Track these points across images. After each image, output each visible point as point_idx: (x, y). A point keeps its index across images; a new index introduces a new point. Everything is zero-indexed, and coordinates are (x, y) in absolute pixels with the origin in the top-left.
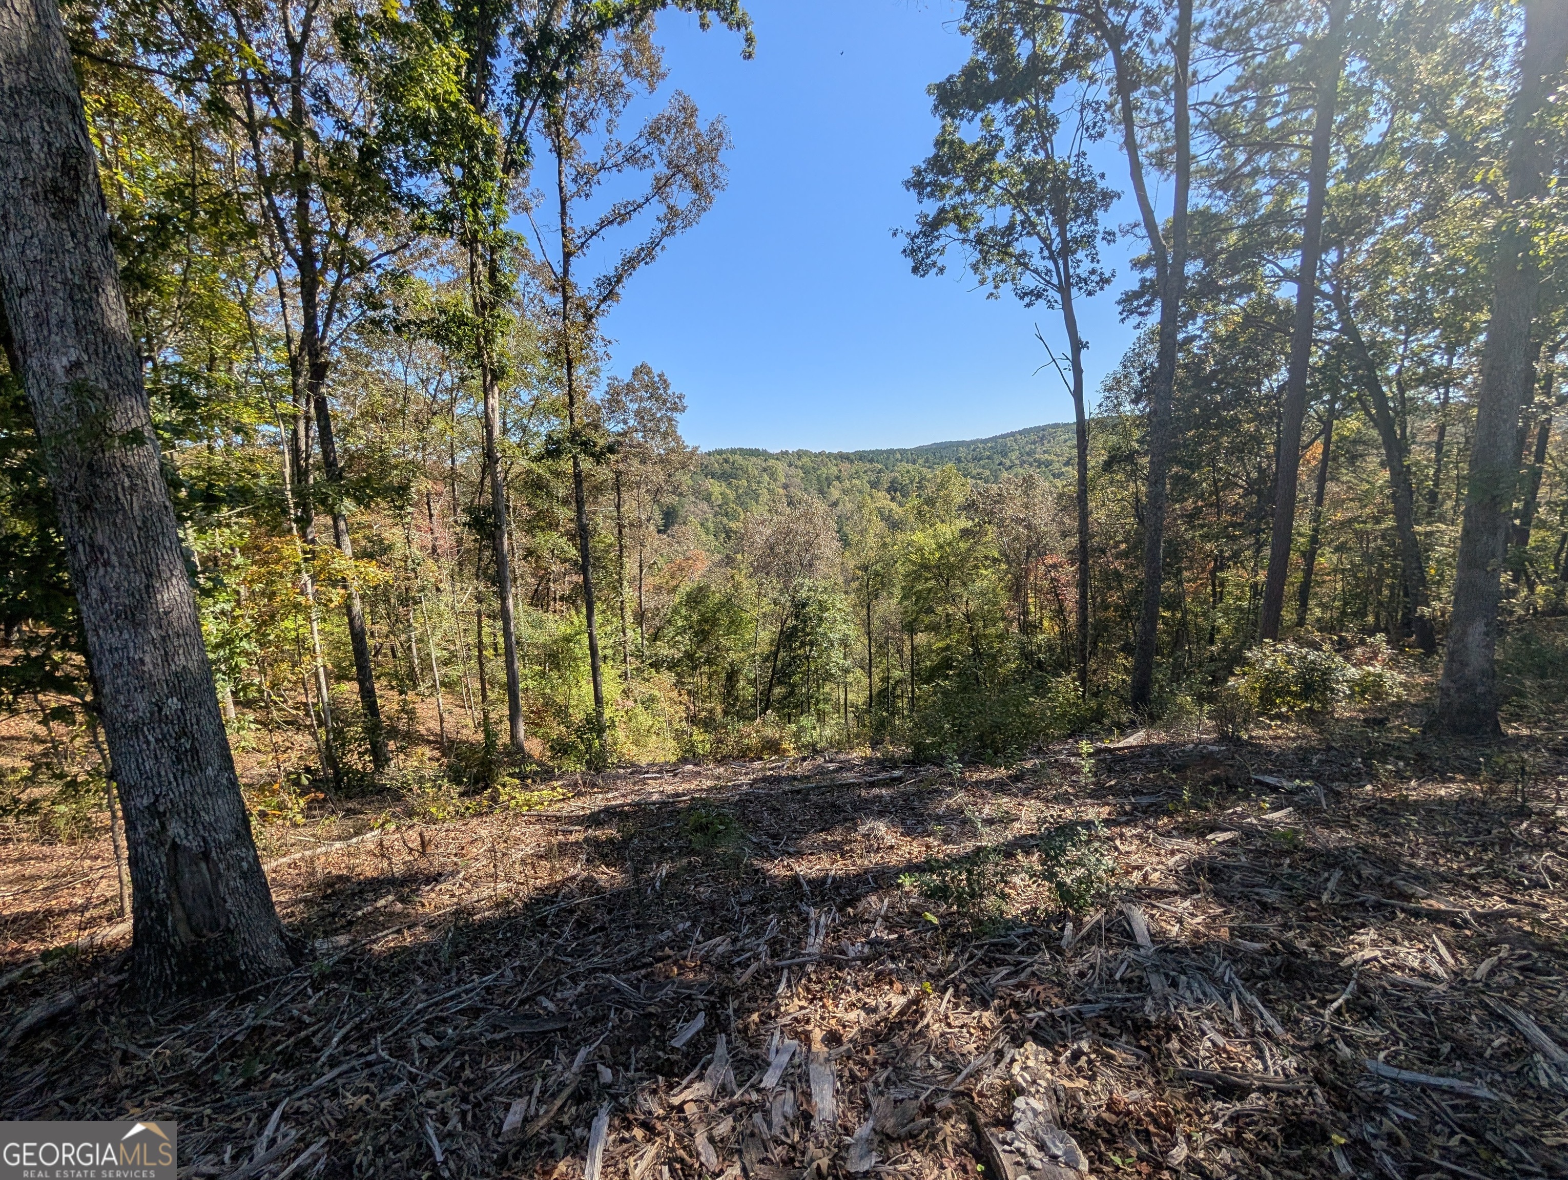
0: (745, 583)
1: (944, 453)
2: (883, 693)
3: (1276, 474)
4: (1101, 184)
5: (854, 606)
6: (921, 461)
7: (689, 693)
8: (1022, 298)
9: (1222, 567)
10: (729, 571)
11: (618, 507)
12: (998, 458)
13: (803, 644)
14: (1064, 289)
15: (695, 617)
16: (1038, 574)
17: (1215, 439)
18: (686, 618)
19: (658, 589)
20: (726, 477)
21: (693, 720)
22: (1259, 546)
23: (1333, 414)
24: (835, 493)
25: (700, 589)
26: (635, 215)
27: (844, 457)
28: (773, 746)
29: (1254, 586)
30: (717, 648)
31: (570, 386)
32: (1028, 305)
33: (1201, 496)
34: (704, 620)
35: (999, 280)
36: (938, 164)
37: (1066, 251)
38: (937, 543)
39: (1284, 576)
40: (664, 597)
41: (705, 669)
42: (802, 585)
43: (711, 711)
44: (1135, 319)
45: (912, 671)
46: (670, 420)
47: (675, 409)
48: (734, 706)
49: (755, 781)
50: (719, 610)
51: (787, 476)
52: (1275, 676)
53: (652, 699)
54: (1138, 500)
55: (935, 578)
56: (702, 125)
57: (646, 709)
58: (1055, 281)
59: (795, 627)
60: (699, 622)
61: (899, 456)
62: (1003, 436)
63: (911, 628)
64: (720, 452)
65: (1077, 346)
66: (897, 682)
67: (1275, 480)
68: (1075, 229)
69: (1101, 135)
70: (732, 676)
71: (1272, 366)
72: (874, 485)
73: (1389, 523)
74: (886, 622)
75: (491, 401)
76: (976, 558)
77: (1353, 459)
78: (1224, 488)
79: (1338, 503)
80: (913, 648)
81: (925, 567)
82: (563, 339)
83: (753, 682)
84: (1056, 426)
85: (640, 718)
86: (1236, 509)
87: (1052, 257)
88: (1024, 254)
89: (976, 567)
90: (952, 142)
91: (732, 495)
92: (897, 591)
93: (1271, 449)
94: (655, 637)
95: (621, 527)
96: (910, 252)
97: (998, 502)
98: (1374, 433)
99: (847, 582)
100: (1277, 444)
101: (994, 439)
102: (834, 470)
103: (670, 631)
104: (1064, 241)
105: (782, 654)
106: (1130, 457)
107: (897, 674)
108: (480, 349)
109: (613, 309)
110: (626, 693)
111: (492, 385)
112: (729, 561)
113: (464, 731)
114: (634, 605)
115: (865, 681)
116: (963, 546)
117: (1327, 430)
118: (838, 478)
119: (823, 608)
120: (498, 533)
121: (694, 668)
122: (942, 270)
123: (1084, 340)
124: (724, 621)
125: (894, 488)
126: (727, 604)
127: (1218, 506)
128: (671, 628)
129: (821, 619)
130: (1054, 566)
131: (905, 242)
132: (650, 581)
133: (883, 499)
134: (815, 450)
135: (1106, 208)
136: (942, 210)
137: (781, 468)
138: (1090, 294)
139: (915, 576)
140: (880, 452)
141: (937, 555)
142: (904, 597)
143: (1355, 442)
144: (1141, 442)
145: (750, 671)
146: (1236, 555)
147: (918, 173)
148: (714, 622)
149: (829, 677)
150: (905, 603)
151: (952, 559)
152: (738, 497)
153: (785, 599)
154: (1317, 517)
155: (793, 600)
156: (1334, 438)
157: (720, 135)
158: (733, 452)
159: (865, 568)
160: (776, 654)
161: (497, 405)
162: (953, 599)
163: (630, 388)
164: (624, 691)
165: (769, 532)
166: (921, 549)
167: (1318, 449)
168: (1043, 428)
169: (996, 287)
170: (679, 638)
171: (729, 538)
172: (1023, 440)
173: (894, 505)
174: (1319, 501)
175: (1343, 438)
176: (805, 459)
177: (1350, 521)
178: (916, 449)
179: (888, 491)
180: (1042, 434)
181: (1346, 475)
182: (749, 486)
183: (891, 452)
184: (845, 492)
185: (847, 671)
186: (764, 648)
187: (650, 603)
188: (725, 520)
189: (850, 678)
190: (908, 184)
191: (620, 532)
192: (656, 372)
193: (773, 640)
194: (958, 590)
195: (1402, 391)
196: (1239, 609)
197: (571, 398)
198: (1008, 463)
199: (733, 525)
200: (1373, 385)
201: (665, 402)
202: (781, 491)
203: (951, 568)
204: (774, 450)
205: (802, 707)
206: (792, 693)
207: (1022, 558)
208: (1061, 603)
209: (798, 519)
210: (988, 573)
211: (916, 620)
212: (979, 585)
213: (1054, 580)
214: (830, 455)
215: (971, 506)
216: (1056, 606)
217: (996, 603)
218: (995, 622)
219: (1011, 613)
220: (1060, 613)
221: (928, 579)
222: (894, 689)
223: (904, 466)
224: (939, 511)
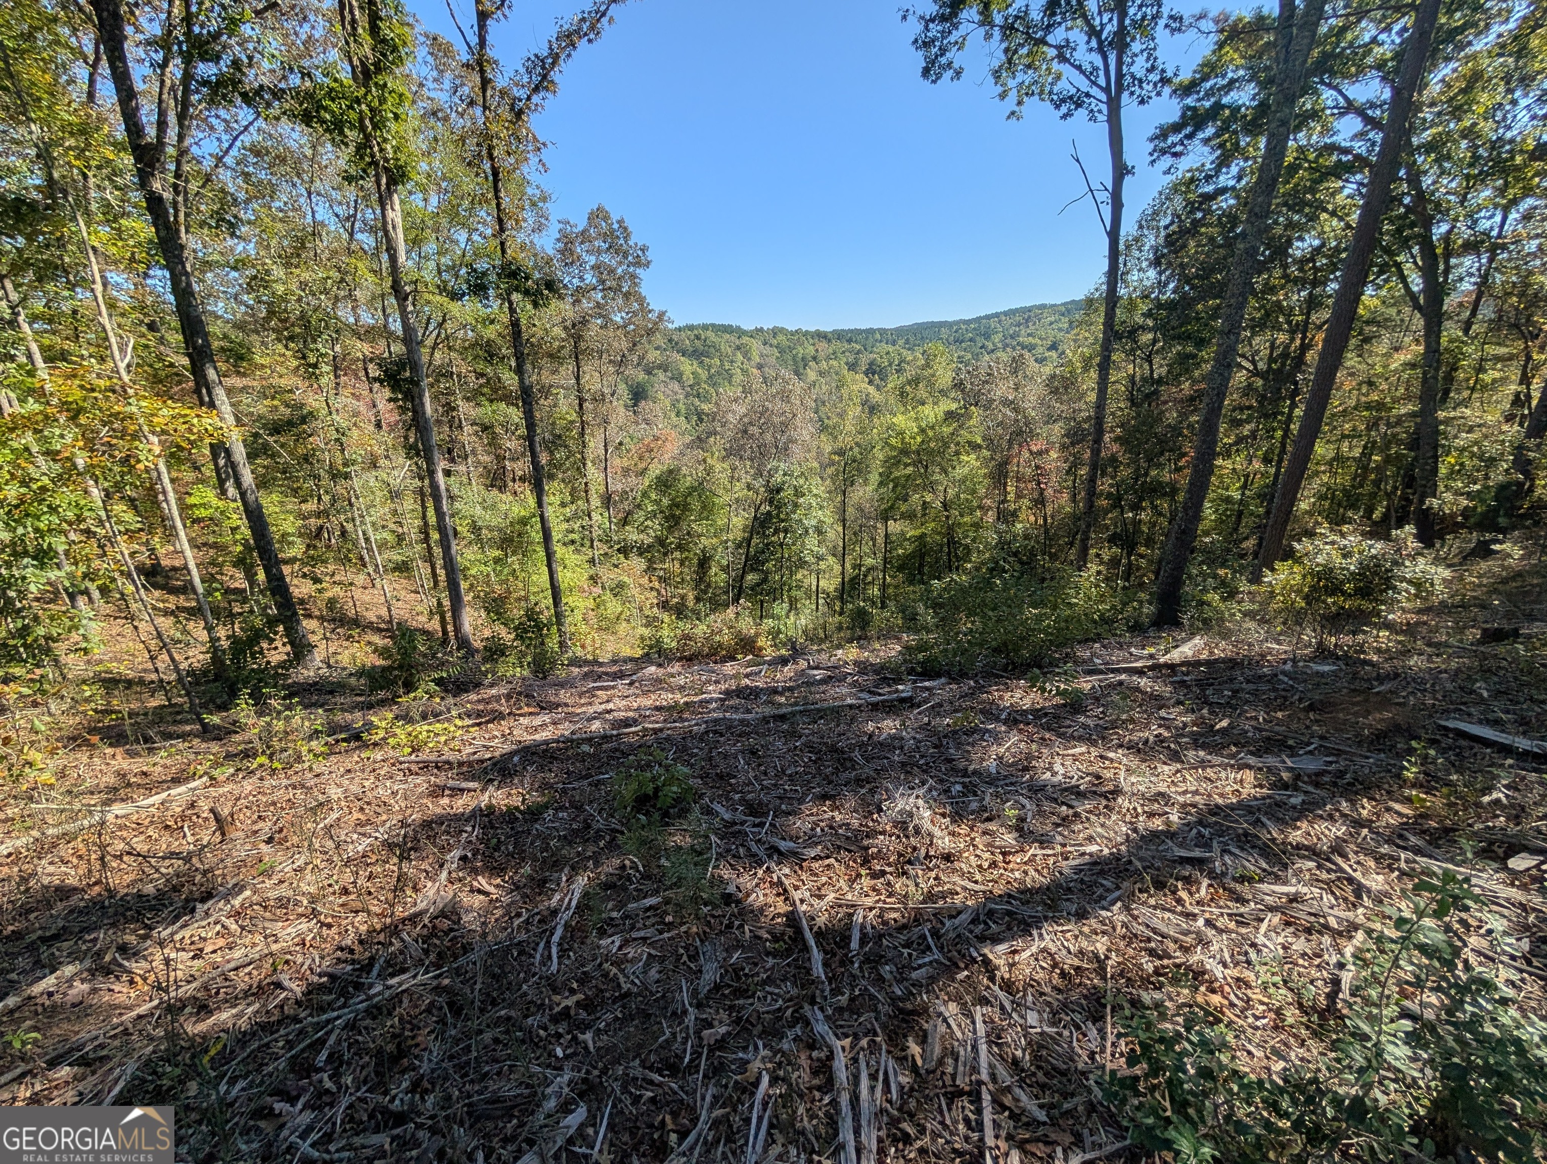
0: (718, 467)
1: (925, 334)
2: (854, 580)
5: (829, 492)
6: (901, 342)
7: (660, 578)
8: (1058, 107)
10: (701, 454)
11: (578, 378)
12: (980, 341)
13: (777, 531)
14: (1114, 93)
15: (666, 502)
16: (1022, 462)
18: (657, 502)
19: (626, 471)
20: (696, 355)
21: (664, 605)
24: (812, 375)
25: (671, 472)
27: (821, 336)
28: (747, 645)
30: (688, 533)
31: (498, 205)
32: (1065, 117)
34: (674, 505)
37: (1121, 38)
38: (919, 427)
40: (633, 480)
41: (677, 554)
42: (777, 469)
43: (683, 597)
44: (1166, 161)
45: (885, 559)
46: (633, 276)
47: (638, 263)
48: (706, 593)
49: (728, 693)
50: (690, 494)
51: (762, 356)
53: (621, 586)
54: (1133, 383)
55: (914, 464)
57: (615, 595)
58: (1102, 82)
59: (769, 513)
60: (670, 507)
61: (878, 336)
62: (988, 317)
63: (885, 516)
64: (691, 328)
65: (1121, 171)
66: (869, 570)
68: (1135, 13)
70: (704, 562)
72: (853, 366)
74: (860, 509)
75: (390, 214)
76: (958, 444)
80: (887, 536)
81: (905, 452)
82: (486, 138)
83: (725, 569)
84: (1043, 307)
85: (609, 605)
87: (1101, 48)
89: (957, 453)
91: (704, 375)
92: (874, 478)
94: (625, 522)
95: (581, 401)
96: (922, 45)
97: (987, 382)
99: (823, 467)
101: (978, 320)
102: (811, 350)
103: (640, 516)
104: (1120, 26)
105: (755, 541)
107: (869, 561)
108: (367, 137)
109: (547, 102)
110: (593, 579)
111: (390, 194)
112: (700, 442)
113: (420, 618)
114: (602, 489)
115: (837, 568)
116: (946, 430)
118: (814, 358)
119: (798, 493)
120: (415, 390)
121: (665, 554)
122: (958, 73)
123: (1130, 164)
124: (696, 505)
125: (872, 371)
126: (698, 488)
128: (642, 513)
129: (796, 505)
130: (1040, 453)
132: (616, 462)
133: (859, 384)
134: (792, 328)
137: (756, 346)
139: (892, 463)
140: (859, 332)
141: (919, 439)
142: (881, 484)
144: (1148, 314)
145: (722, 557)
148: (686, 507)
149: (802, 563)
150: (882, 490)
151: (932, 445)
152: (711, 377)
153: (759, 483)
155: (767, 485)
158: (705, 327)
159: (841, 453)
160: (749, 541)
161: (399, 221)
162: (931, 486)
163: (584, 236)
164: (591, 578)
165: (743, 410)
166: (902, 433)
168: (1030, 309)
169: (1020, 103)
170: (649, 523)
171: (701, 420)
172: (1007, 322)
173: (871, 389)
176: (781, 337)
178: (896, 329)
179: (866, 373)
180: (1028, 315)
182: (722, 365)
183: (870, 332)
184: (821, 374)
185: (820, 558)
186: (737, 533)
187: (617, 486)
188: (697, 402)
189: (823, 565)
191: (581, 406)
192: (615, 217)
193: (746, 526)
194: (936, 477)
197: (500, 221)
198: (990, 346)
199: (705, 407)
201: (625, 256)
202: (755, 371)
203: (931, 453)
204: (748, 326)
205: (775, 594)
206: (765, 580)
207: (1005, 445)
208: (1042, 492)
209: (774, 396)
210: (970, 459)
211: (892, 507)
212: (959, 472)
213: (1038, 467)
214: (807, 333)
215: (959, 385)
216: (1036, 495)
217: (974, 492)
218: (972, 511)
219: (988, 502)
220: (1040, 502)
221: (906, 465)
222: (865, 576)
223: (884, 347)
224: (922, 392)
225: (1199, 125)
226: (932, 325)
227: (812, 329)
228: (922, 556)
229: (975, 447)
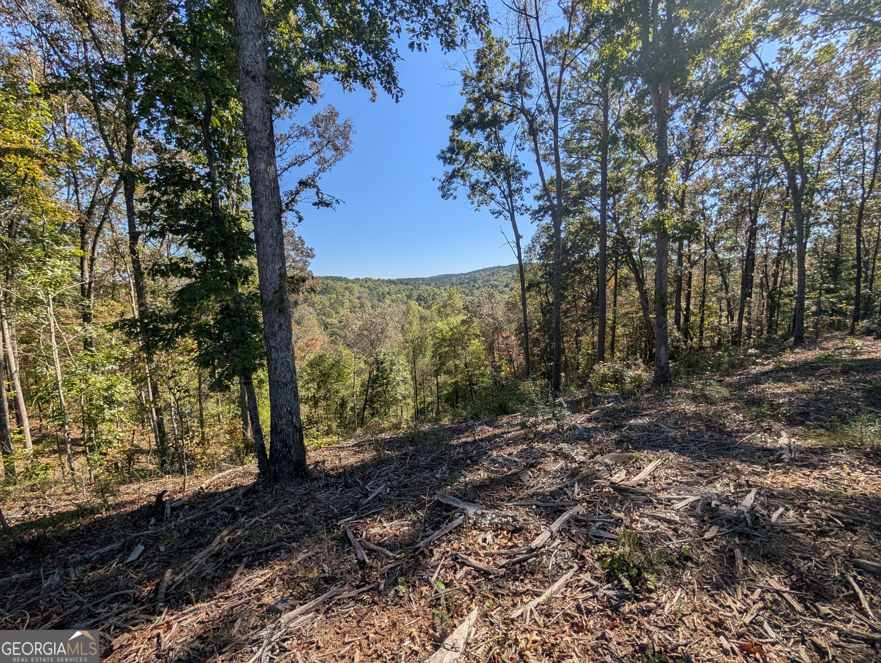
0: (344, 353)
1: (445, 280)
2: (421, 410)
3: (598, 293)
4: (524, 168)
5: (407, 362)
6: (433, 285)
8: (493, 214)
9: (578, 335)
10: (333, 346)
12: (472, 283)
13: (382, 384)
14: (512, 212)
15: (316, 373)
16: (500, 342)
17: (572, 277)
20: (323, 293)
22: (594, 325)
23: (617, 268)
24: (388, 302)
25: (321, 357)
26: (306, 162)
27: (391, 282)
29: (593, 343)
32: (496, 218)
33: (568, 303)
34: (323, 374)
35: (480, 203)
36: (451, 150)
37: (511, 194)
38: (450, 328)
39: (604, 339)
42: (380, 352)
44: (537, 222)
45: (438, 397)
46: (306, 262)
47: (308, 256)
50: (332, 368)
51: (359, 292)
52: (604, 376)
54: (542, 305)
55: (449, 346)
56: (340, 121)
58: (507, 208)
59: (377, 375)
60: (319, 376)
61: (421, 282)
62: (474, 272)
63: (437, 374)
65: (518, 237)
66: (429, 404)
67: (598, 296)
68: (514, 186)
69: (523, 149)
70: (343, 404)
71: (592, 246)
72: (409, 297)
73: (641, 314)
74: (423, 371)
76: (469, 335)
77: (626, 286)
78: (578, 298)
79: (622, 305)
80: (438, 384)
81: (444, 340)
84: (499, 267)
86: (583, 309)
87: (505, 197)
88: (493, 194)
89: (469, 339)
90: (458, 141)
91: (327, 303)
92: (429, 354)
93: (595, 282)
96: (442, 188)
97: (478, 306)
98: (633, 275)
100: (597, 280)
101: (470, 273)
102: (387, 289)
104: (510, 190)
105: (370, 391)
106: (538, 284)
107: (429, 399)
115: (412, 404)
116: (463, 328)
117: (615, 274)
118: (389, 293)
119: (392, 364)
122: (455, 198)
123: (521, 235)
124: (335, 374)
125: (420, 299)
126: (336, 364)
127: (576, 306)
128: (303, 380)
129: (391, 370)
130: (507, 338)
131: (439, 184)
133: (414, 305)
134: (375, 278)
135: (526, 178)
136: (454, 171)
137: (356, 288)
138: (522, 214)
139: (437, 346)
140: (411, 280)
141: (450, 334)
142: (433, 357)
143: (626, 279)
144: (542, 277)
145: (351, 402)
146: (584, 329)
147: (443, 152)
148: (329, 376)
150: (433, 360)
151: (457, 336)
152: (331, 304)
153: (371, 360)
154: (615, 312)
155: (375, 361)
156: (618, 277)
157: (350, 126)
158: (327, 278)
159: (411, 342)
160: (367, 391)
162: (457, 356)
166: (442, 331)
167: (612, 282)
168: (493, 268)
169: (479, 206)
170: (310, 385)
171: (327, 328)
172: (484, 274)
173: (421, 309)
174: (615, 305)
175: (622, 277)
176: (369, 283)
177: (627, 313)
178: (430, 278)
179: (417, 301)
180: (493, 271)
181: (624, 293)
182: (338, 298)
183: (417, 279)
184: (393, 301)
186: (359, 388)
188: (324, 318)
189: (404, 403)
190: (439, 157)
193: (364, 383)
194: (460, 351)
195: (641, 258)
196: (588, 354)
198: (477, 286)
199: (329, 320)
200: (630, 255)
201: (302, 252)
202: (357, 301)
203: (456, 339)
204: (351, 278)
206: (375, 413)
207: (491, 334)
208: (511, 356)
209: (377, 316)
210: (476, 342)
211: (439, 368)
212: (471, 349)
213: (507, 344)
214: (383, 281)
215: (466, 308)
216: (508, 358)
217: (479, 358)
218: (480, 367)
219: (486, 362)
220: (511, 361)
221: (445, 347)
222: (428, 407)
223: (424, 287)
224: (449, 310)
225: (546, 212)
226: (448, 276)
227: (386, 279)
228: (457, 392)
229: (477, 336)
